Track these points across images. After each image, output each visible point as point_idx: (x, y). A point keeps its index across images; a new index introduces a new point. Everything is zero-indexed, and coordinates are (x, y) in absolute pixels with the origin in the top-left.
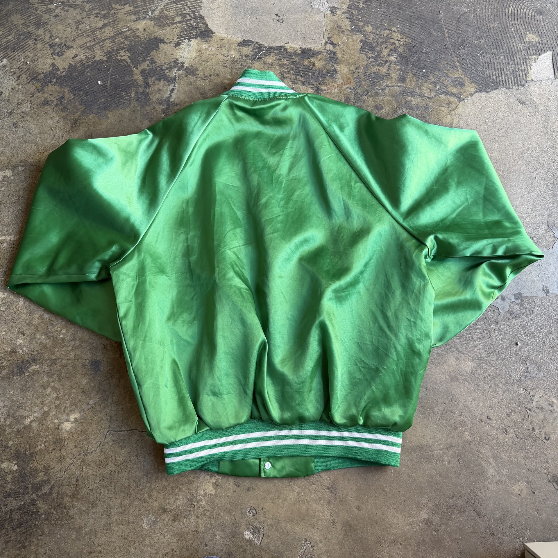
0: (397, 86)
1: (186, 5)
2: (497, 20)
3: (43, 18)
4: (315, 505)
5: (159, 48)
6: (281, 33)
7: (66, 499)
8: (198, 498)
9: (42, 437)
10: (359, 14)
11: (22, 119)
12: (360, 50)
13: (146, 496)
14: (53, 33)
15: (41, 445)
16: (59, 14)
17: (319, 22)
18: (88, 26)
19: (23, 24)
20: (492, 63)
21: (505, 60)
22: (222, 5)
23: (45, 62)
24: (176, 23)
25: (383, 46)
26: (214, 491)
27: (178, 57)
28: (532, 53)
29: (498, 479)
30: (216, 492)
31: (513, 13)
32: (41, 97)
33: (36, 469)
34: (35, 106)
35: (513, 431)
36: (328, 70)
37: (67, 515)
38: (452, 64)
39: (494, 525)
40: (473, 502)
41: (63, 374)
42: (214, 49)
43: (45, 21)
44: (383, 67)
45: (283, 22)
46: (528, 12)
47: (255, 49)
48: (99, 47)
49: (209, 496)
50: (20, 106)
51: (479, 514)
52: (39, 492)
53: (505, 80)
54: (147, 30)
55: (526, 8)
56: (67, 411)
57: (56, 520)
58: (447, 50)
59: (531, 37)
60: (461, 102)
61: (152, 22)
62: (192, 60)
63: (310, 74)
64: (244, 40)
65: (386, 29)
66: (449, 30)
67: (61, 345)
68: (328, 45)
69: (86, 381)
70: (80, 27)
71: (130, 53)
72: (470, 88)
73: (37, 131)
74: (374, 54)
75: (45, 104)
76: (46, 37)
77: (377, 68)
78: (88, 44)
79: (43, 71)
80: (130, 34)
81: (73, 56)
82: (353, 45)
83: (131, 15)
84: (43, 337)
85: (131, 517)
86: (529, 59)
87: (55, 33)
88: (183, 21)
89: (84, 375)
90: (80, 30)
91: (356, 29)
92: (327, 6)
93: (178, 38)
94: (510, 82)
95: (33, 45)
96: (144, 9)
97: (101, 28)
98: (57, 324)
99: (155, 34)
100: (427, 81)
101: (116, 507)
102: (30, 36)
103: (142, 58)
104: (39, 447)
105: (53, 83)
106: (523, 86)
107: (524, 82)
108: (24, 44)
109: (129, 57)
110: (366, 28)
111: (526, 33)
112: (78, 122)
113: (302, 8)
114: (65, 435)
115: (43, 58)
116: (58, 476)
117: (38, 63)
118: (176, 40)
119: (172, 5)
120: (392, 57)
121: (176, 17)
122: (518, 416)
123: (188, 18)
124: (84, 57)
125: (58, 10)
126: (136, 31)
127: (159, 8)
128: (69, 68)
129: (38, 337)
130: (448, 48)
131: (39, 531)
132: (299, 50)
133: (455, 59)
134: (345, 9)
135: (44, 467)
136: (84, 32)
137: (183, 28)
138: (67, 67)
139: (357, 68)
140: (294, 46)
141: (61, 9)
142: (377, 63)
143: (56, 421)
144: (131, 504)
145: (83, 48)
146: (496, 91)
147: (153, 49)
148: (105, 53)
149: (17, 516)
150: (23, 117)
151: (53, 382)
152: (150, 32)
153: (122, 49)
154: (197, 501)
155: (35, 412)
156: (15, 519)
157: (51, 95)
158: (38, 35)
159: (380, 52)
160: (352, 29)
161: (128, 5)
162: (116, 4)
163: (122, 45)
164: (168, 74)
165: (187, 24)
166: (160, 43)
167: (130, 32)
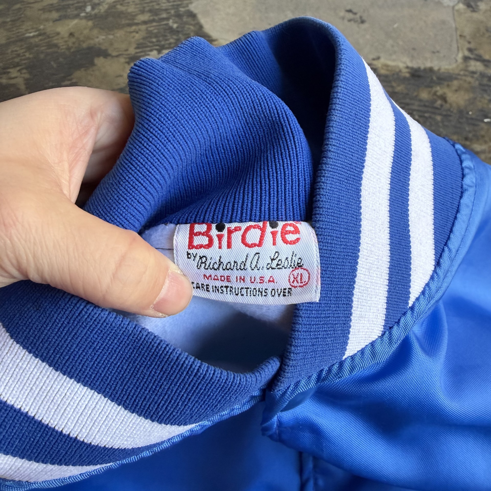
5: (93, 65)
17: (444, 22)
24: (137, 24)
36: (482, 110)
45: (363, 22)
54: (76, 35)
61: (90, 23)
63: (439, 118)
68: (472, 63)
71: (30, 73)
80: (41, 40)
83: (50, 11)
88: (153, 21)
93: (136, 48)
96: (78, 2)
99: (91, 41)
109: (26, 80)
121: (139, 14)
123: (164, 15)
126: (53, 37)
132: (405, 70)
137: (149, 32)
140: (392, 63)
152: (82, 38)
153: (16, 65)
163: (17, 60)
165: (160, 25)
166: (98, 56)
167: (40, 38)
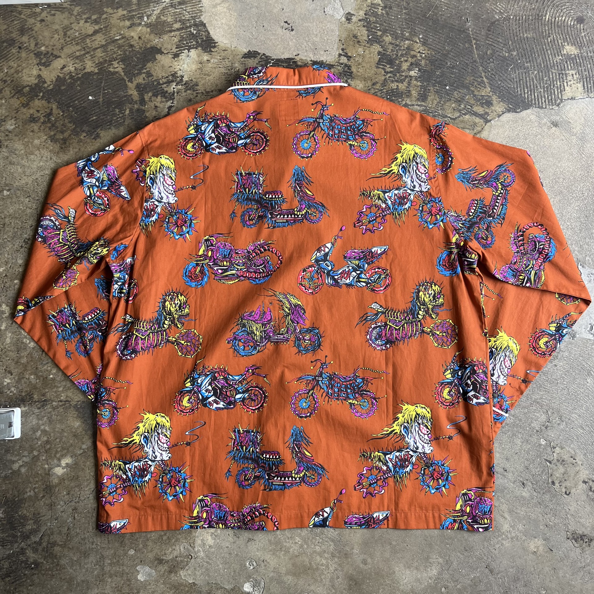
0: (417, 105)
1: (186, 10)
2: (533, 29)
3: (28, 23)
4: (318, 558)
5: (156, 59)
6: (290, 43)
7: (57, 549)
8: (196, 549)
9: (31, 483)
10: (376, 22)
11: (6, 138)
12: (377, 64)
13: (141, 546)
14: (39, 41)
15: (30, 492)
16: (46, 19)
17: (333, 31)
18: (77, 33)
19: (6, 29)
20: (524, 79)
21: (539, 76)
22: (225, 10)
23: (30, 73)
24: (174, 31)
25: (402, 60)
26: (213, 541)
27: (176, 70)
28: (570, 67)
29: (513, 535)
30: (214, 542)
31: (550, 21)
32: (26, 113)
33: (26, 516)
34: (20, 124)
35: (531, 485)
37: (58, 565)
38: (479, 80)
39: (508, 583)
40: (485, 558)
41: (54, 417)
42: (216, 61)
43: (30, 27)
44: (402, 83)
45: (292, 30)
46: (567, 20)
47: (261, 61)
48: (90, 57)
49: (208, 547)
50: (3, 123)
51: (491, 571)
52: (28, 540)
53: (538, 100)
54: (142, 38)
55: (565, 15)
56: (58, 456)
57: (47, 571)
58: (475, 64)
59: (570, 49)
60: (488, 124)
61: (148, 30)
62: (192, 74)
64: (250, 51)
65: (407, 39)
66: (477, 40)
67: (52, 386)
68: (342, 57)
69: (78, 424)
70: (68, 33)
71: (124, 65)
72: (498, 107)
73: (22, 152)
74: (393, 68)
75: (31, 121)
76: (31, 45)
77: (396, 84)
78: (78, 54)
79: (28, 83)
80: (124, 42)
81: (62, 66)
82: (370, 58)
83: (124, 20)
84: (32, 377)
85: (125, 568)
86: (566, 74)
87: (41, 40)
88: (182, 29)
89: (77, 418)
90: (69, 37)
91: (374, 40)
92: (342, 12)
93: (176, 48)
94: (543, 101)
95: (17, 53)
96: (139, 14)
97: (92, 35)
98: (47, 363)
99: (151, 43)
100: (450, 99)
101: (110, 557)
102: (14, 44)
103: (137, 70)
104: (29, 494)
105: (40, 97)
106: (558, 105)
107: (559, 101)
108: (8, 52)
109: (123, 69)
110: (384, 38)
111: (563, 44)
112: (67, 143)
113: (314, 15)
114: (56, 481)
115: (28, 69)
116: (49, 524)
117: (24, 75)
118: (174, 50)
119: (170, 10)
120: (413, 72)
121: (174, 23)
122: (537, 468)
123: (188, 25)
124: (73, 69)
125: (44, 14)
126: (130, 39)
127: (155, 12)
128: (57, 80)
129: (27, 376)
130: (475, 61)
131: (29, 581)
132: (309, 62)
133: (483, 74)
134: (362, 16)
135: (34, 514)
136: (72, 40)
137: (182, 37)
138: (54, 79)
139: (374, 84)
140: (304, 58)
141: (48, 13)
142: (396, 78)
143: (46, 466)
144: (126, 554)
145: (71, 58)
146: (528, 111)
147: (148, 61)
148: (96, 64)
149: (6, 565)
150: (7, 135)
151: (43, 425)
152: (146, 41)
153: (115, 59)
154: (195, 552)
155: (24, 456)
156: (4, 568)
157: (38, 111)
158: (22, 43)
159: (400, 66)
160: (369, 39)
161: (121, 8)
162: (108, 8)
163: (115, 56)
164: (165, 89)
165: (187, 32)
166: (158, 54)
167: (123, 40)
